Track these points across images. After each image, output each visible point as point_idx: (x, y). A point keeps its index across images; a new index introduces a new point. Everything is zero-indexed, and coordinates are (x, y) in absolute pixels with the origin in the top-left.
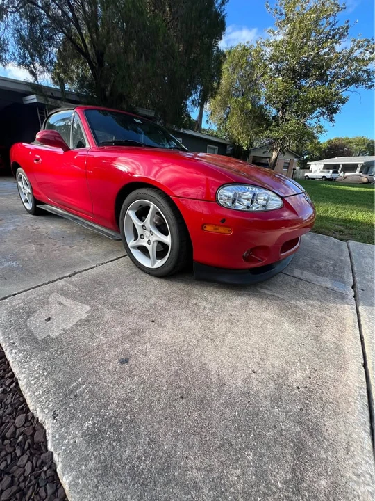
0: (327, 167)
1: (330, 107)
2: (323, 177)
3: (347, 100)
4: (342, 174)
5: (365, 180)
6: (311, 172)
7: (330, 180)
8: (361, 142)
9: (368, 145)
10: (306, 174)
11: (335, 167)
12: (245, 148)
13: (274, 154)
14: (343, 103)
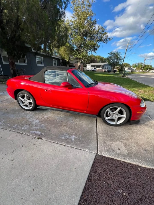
0: (92, 66)
1: (95, 48)
2: (92, 70)
3: (99, 46)
4: (96, 69)
5: (103, 71)
6: (87, 68)
7: (94, 71)
8: (99, 57)
9: (101, 58)
10: (86, 69)
11: (94, 66)
12: (68, 61)
13: (79, 64)
14: (99, 47)
